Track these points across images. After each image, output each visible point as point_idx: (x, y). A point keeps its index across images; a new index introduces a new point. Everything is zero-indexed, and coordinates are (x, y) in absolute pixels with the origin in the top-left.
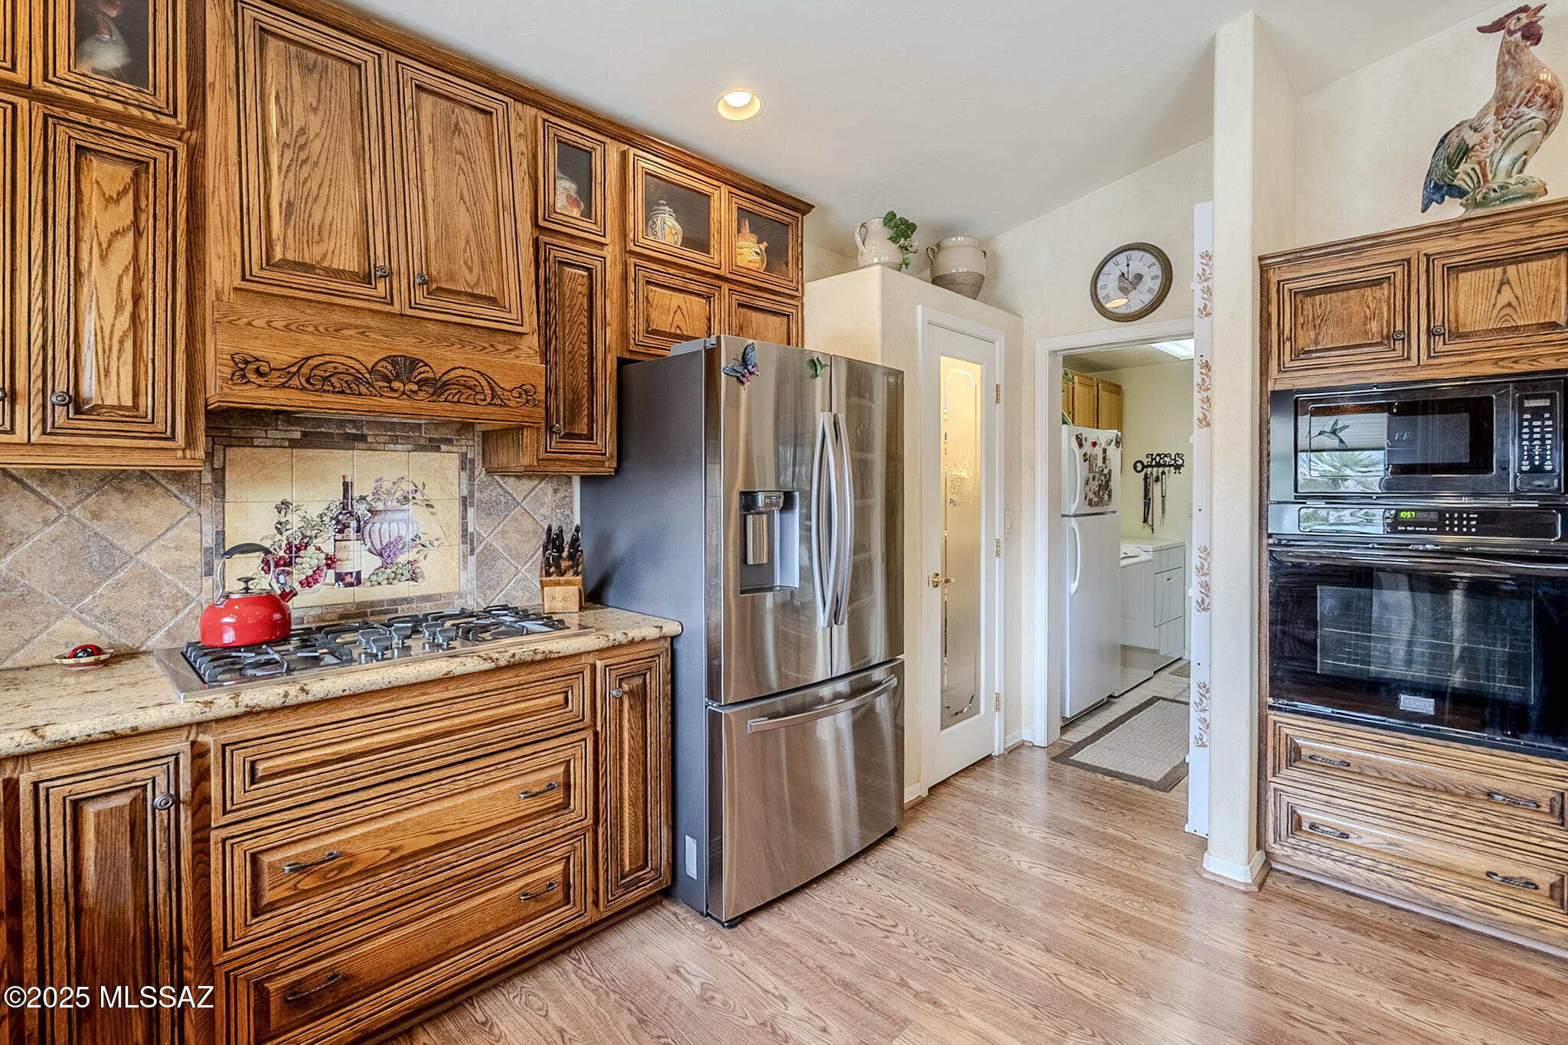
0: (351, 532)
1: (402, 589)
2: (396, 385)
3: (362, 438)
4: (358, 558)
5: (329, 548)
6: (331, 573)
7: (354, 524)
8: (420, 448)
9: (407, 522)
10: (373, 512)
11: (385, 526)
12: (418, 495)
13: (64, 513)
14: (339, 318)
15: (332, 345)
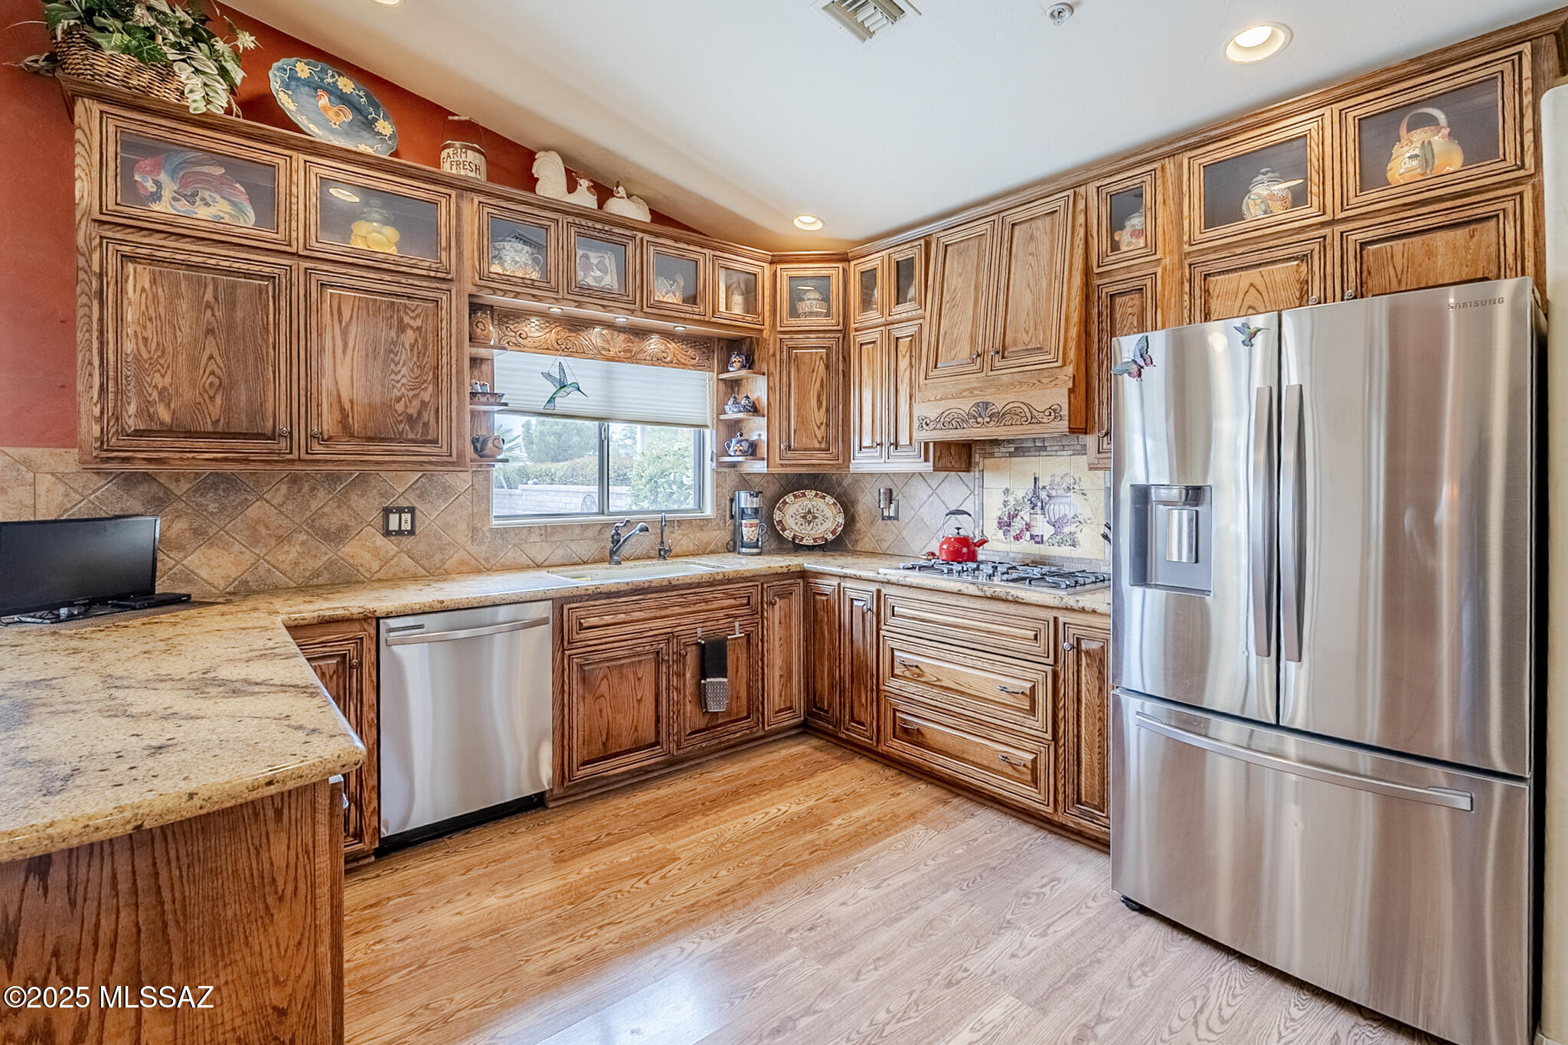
0: (1038, 509)
1: (1065, 551)
2: (979, 420)
3: (1044, 448)
4: (1042, 527)
5: (1027, 518)
6: (1028, 537)
7: (1039, 504)
9: (1070, 504)
10: (1050, 496)
11: (1057, 507)
12: (1076, 487)
13: (934, 491)
14: (962, 387)
15: (952, 404)
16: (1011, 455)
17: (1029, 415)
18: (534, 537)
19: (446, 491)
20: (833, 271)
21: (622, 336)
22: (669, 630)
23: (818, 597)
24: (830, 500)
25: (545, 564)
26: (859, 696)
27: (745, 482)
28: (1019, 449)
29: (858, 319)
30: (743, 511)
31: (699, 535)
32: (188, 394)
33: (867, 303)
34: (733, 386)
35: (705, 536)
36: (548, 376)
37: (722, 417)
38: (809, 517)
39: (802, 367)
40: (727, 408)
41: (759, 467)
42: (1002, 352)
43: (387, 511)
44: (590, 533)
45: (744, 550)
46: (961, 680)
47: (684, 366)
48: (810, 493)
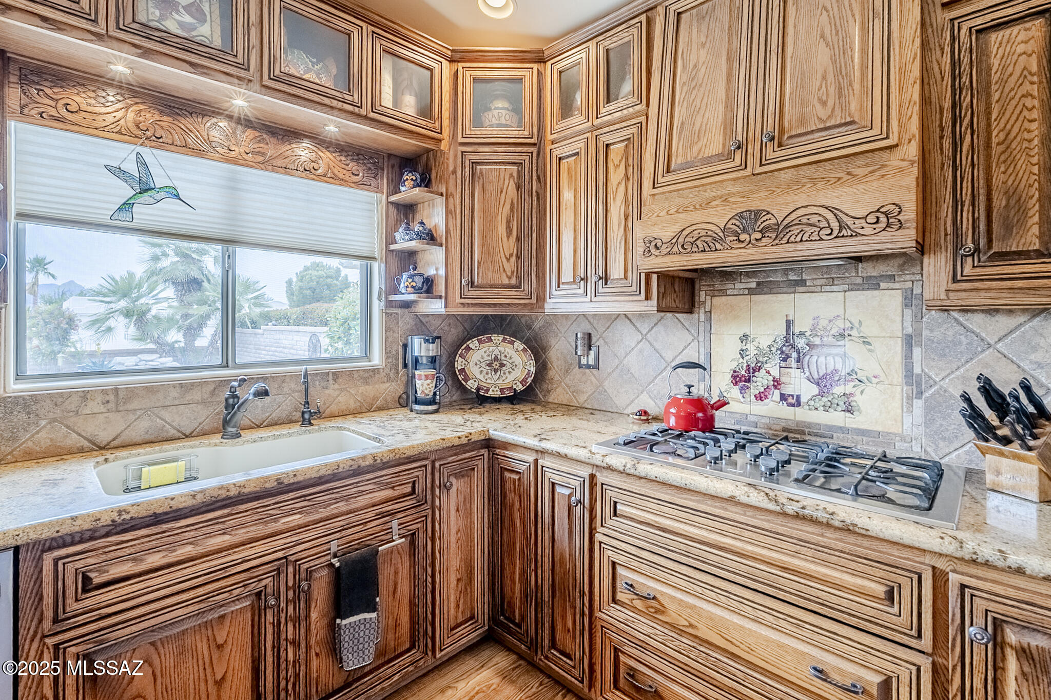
0: (792, 362)
1: (837, 418)
2: (742, 237)
3: (802, 283)
4: (800, 385)
5: (775, 372)
6: (777, 392)
7: (794, 355)
8: (854, 288)
9: (844, 356)
10: (811, 346)
11: (822, 359)
12: (854, 333)
13: (644, 337)
14: (710, 194)
15: (697, 217)
16: (751, 292)
17: (835, 225)
18: (94, 406)
20: (528, 73)
21: (250, 133)
22: (280, 554)
23: (507, 474)
24: (519, 345)
25: (116, 443)
26: (564, 617)
27: (422, 326)
29: (555, 127)
30: (416, 361)
31: (362, 389)
33: (566, 109)
34: (406, 210)
35: (369, 390)
36: (118, 172)
37: (393, 247)
38: (496, 365)
39: (489, 187)
40: (398, 236)
41: (435, 307)
42: (778, 139)
44: (197, 395)
45: (417, 407)
46: (735, 636)
47: (343, 182)
48: (497, 338)
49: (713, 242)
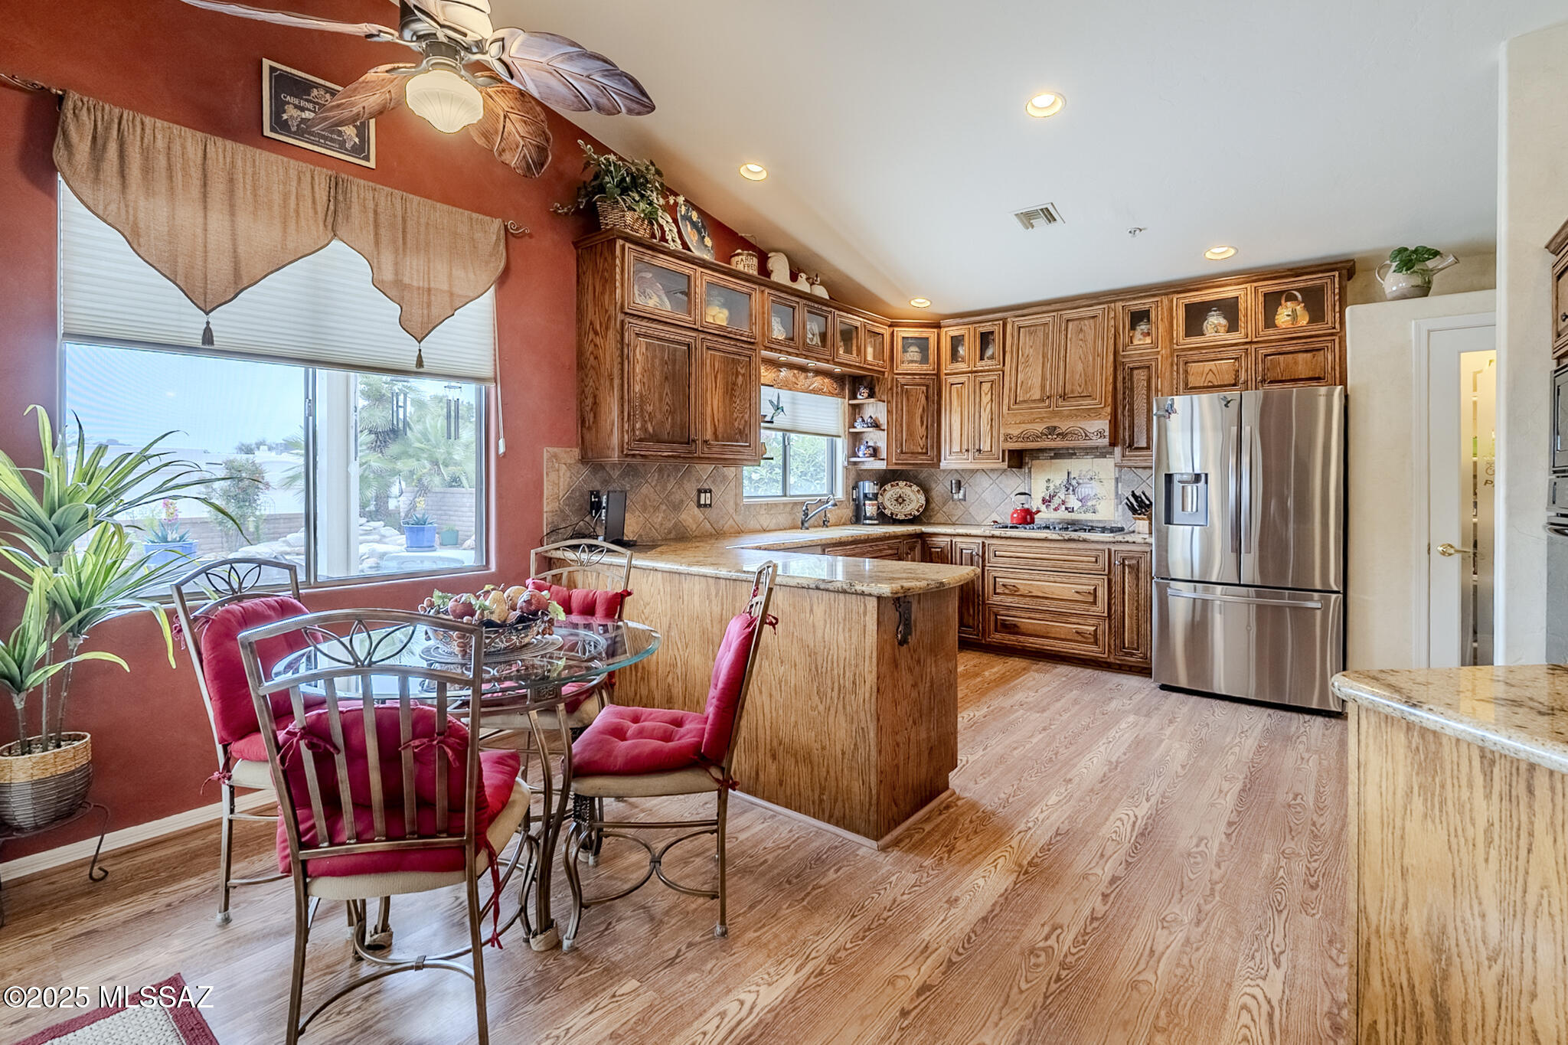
0: (1070, 491)
1: (1090, 515)
2: (1048, 437)
3: (1075, 454)
4: (1073, 502)
5: (1063, 497)
6: (1063, 506)
7: (1071, 488)
8: (1097, 457)
9: (1092, 488)
10: (1078, 484)
11: (1083, 490)
12: (1096, 477)
13: (994, 481)
14: (1035, 416)
15: (1029, 426)
16: (1052, 458)
17: (1084, 435)
18: (763, 511)
19: (725, 478)
20: (931, 334)
23: (933, 550)
24: (915, 488)
26: (968, 609)
27: (868, 475)
28: (1058, 454)
29: (947, 367)
30: (865, 495)
32: (659, 416)
33: (955, 356)
34: (856, 409)
35: (838, 512)
36: (771, 402)
37: (852, 430)
38: (900, 500)
39: (911, 398)
40: (856, 424)
41: (879, 465)
43: (700, 491)
44: (790, 508)
45: (868, 522)
46: (1047, 590)
47: (831, 394)
48: (902, 484)
49: (1037, 437)
